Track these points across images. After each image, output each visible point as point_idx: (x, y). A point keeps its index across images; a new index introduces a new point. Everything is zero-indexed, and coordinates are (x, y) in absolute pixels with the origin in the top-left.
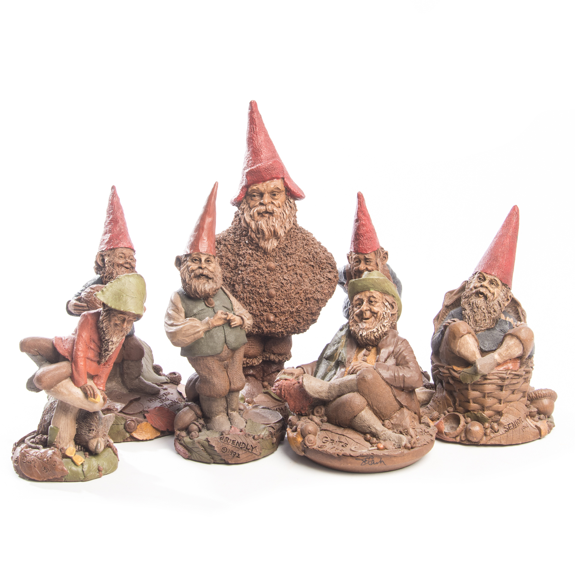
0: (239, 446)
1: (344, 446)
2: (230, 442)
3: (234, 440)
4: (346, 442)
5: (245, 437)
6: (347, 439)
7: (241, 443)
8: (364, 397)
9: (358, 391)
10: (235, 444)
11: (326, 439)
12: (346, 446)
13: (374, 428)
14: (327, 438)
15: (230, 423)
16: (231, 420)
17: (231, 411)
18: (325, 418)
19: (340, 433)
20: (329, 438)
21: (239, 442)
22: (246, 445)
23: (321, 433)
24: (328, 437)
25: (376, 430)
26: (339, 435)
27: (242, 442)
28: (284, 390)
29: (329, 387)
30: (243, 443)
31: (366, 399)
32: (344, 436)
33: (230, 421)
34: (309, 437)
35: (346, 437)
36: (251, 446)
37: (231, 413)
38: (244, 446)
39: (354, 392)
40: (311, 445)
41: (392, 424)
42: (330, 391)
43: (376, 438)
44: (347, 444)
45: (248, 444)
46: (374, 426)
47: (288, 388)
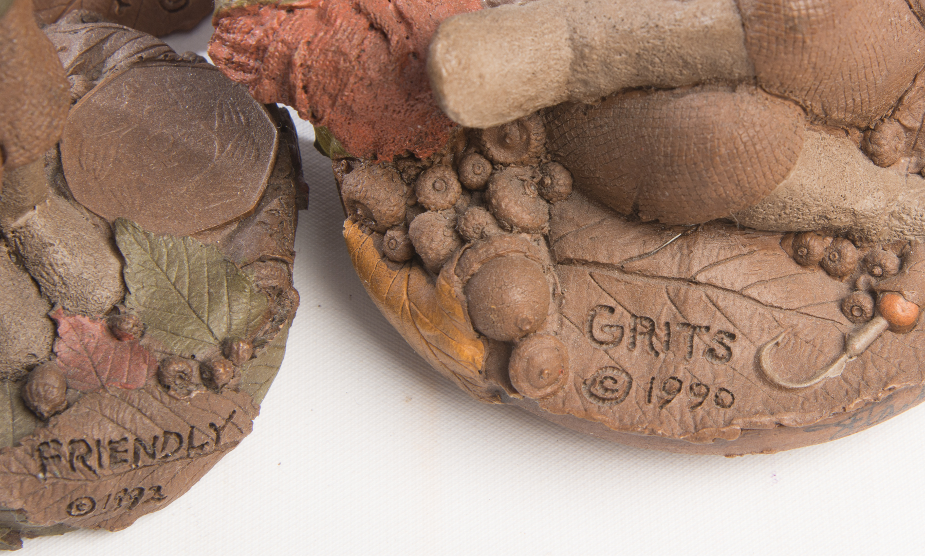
0: (153, 456)
1: (721, 351)
2: (101, 465)
3: (116, 436)
4: (720, 324)
5: (166, 399)
6: (723, 300)
7: (156, 438)
8: (785, 98)
9: (756, 81)
10: (130, 456)
11: (604, 319)
12: (728, 349)
13: (845, 211)
14: (612, 310)
15: (33, 290)
16: (32, 269)
17: (16, 218)
18: (561, 180)
19: (675, 273)
20: (619, 309)
21: (147, 438)
22: (185, 436)
23: (564, 280)
24: (612, 303)
25: (854, 214)
26: (673, 285)
27: (159, 432)
28: (305, 88)
29: (574, 63)
30: (166, 433)
31: (797, 103)
32: (697, 283)
33: (26, 270)
34: (530, 360)
35: (710, 291)
36: (212, 425)
37: (21, 221)
38: (176, 446)
39: (733, 85)
40: (549, 390)
41: (907, 129)
42: (579, 76)
43: (854, 242)
44: (732, 337)
45: (193, 427)
46: (846, 205)
47: (332, 84)
